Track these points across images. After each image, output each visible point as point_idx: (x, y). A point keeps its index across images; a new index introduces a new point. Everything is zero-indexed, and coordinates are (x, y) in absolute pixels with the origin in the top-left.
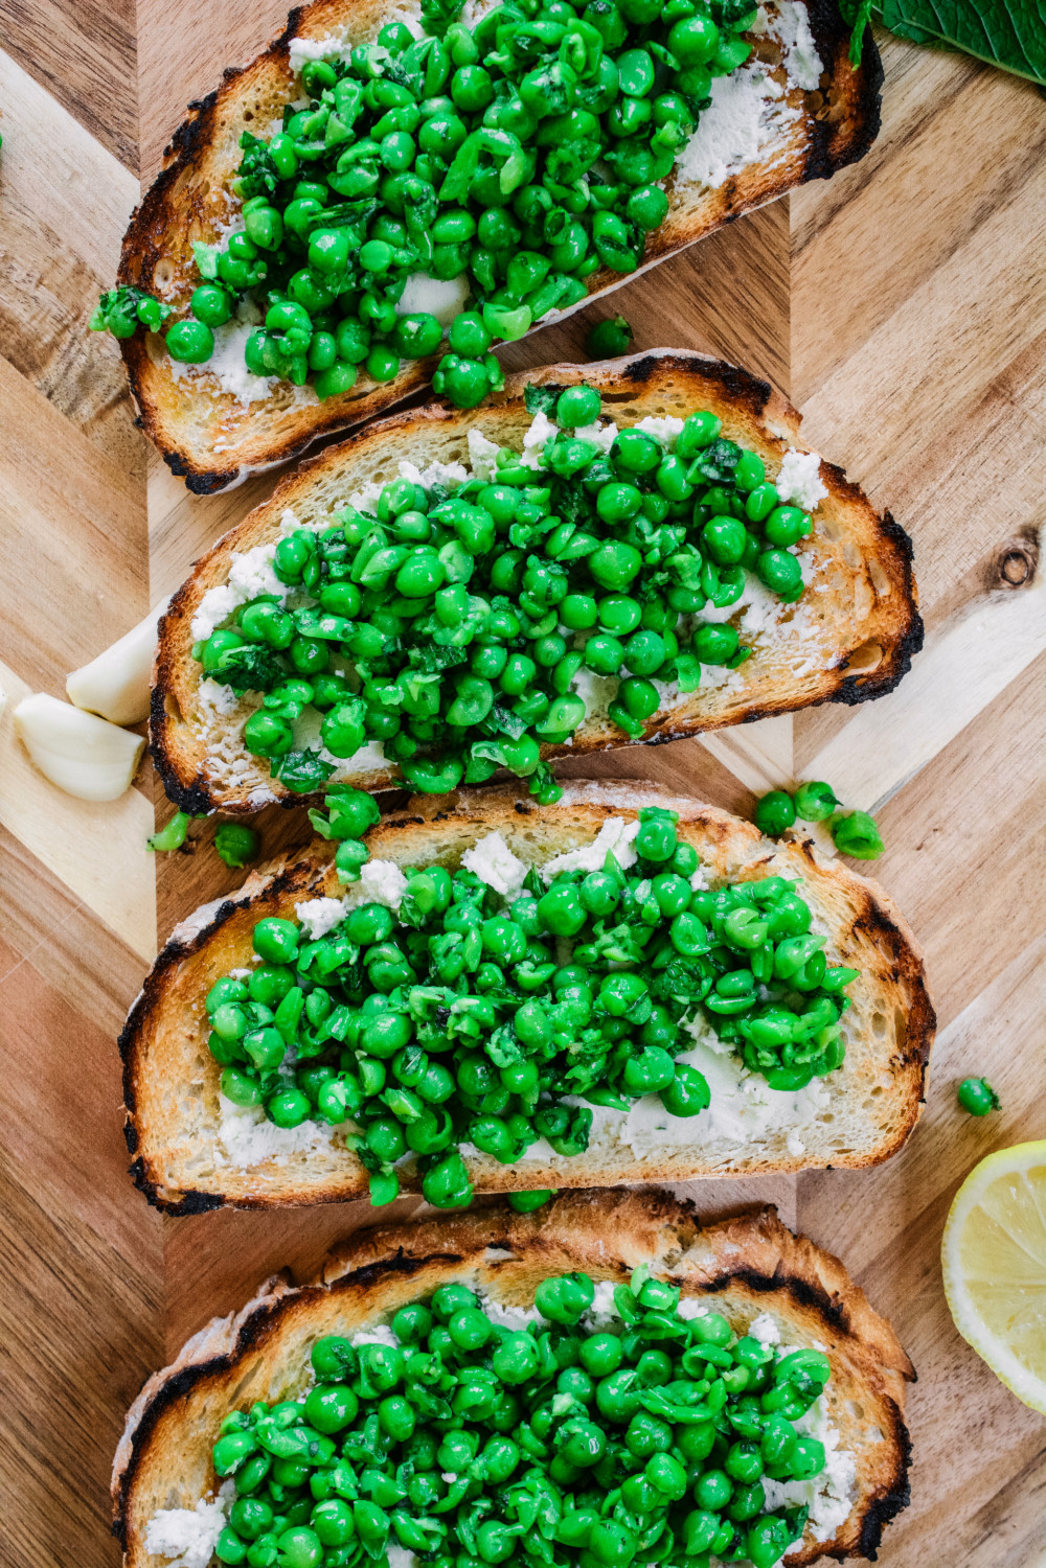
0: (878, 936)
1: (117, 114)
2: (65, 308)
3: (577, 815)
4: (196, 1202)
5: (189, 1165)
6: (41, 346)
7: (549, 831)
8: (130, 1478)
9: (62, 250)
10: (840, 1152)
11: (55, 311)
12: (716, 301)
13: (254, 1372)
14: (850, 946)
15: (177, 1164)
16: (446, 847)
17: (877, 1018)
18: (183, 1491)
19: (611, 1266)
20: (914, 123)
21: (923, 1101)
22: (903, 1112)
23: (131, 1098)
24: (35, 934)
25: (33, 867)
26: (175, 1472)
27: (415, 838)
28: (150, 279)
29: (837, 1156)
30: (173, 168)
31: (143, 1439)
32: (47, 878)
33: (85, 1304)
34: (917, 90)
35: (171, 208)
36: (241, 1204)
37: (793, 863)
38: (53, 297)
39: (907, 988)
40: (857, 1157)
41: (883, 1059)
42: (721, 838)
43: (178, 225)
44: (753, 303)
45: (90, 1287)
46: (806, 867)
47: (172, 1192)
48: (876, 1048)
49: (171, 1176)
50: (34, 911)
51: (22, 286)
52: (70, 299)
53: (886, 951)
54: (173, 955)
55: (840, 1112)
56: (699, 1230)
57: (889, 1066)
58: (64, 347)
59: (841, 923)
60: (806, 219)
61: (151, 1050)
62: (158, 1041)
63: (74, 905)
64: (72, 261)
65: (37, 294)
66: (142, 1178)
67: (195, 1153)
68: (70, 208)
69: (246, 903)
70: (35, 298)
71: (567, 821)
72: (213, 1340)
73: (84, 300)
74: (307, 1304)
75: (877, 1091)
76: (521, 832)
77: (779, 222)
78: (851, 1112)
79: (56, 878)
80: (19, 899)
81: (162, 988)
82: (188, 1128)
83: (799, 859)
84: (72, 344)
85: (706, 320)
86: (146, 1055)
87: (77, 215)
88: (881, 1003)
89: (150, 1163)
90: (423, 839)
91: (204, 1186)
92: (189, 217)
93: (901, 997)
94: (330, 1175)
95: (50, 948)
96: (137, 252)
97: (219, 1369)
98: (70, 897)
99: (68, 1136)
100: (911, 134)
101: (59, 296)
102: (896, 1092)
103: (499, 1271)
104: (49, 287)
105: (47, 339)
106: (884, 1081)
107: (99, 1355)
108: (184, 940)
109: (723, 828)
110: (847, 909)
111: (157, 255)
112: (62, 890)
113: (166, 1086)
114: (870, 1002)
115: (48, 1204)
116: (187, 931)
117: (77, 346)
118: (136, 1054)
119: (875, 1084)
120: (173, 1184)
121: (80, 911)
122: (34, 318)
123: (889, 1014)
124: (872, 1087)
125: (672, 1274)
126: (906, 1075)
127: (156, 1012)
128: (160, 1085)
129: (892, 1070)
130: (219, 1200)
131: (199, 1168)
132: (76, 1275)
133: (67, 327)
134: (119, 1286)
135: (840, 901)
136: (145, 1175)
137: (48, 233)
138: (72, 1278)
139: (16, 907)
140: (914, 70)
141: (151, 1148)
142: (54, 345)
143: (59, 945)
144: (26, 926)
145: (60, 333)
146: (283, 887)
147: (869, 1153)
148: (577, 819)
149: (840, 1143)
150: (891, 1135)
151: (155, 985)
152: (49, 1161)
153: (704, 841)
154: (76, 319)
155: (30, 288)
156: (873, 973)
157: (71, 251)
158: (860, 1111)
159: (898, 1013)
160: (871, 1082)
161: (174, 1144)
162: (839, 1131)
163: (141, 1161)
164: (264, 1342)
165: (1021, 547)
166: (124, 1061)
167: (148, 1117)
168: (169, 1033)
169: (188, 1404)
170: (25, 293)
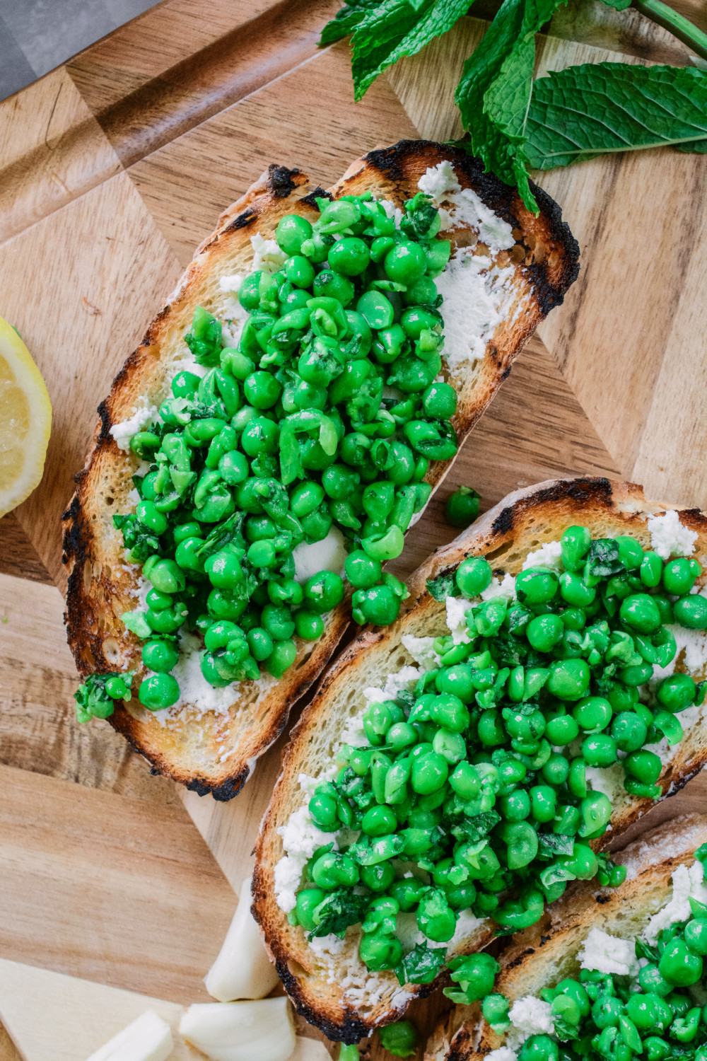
1: (13, 548)
2: (53, 710)
3: (646, 880)
6: (51, 747)
7: (633, 904)
9: (28, 669)
11: (47, 716)
12: (525, 434)
16: (561, 959)
20: (595, 224)
27: (535, 965)
28: (102, 661)
30: (76, 569)
34: (583, 198)
35: (90, 600)
38: (40, 707)
43: (102, 609)
44: (553, 419)
51: (13, 712)
52: (53, 701)
58: (68, 738)
60: (556, 336)
64: (39, 673)
65: (28, 711)
68: (18, 635)
70: (28, 715)
71: (641, 889)
73: (64, 696)
76: (612, 916)
77: (537, 350)
84: (72, 733)
85: (525, 451)
87: (24, 637)
90: (541, 963)
92: (107, 598)
96: (83, 645)
100: (597, 232)
101: (43, 703)
104: (33, 701)
105: (52, 740)
111: (99, 640)
117: (77, 732)
122: (34, 730)
133: (62, 723)
137: (12, 662)
140: (572, 187)
142: (60, 742)
145: (59, 731)
148: (648, 883)
154: (65, 713)
155: (20, 710)
157: (35, 666)
170: (18, 716)
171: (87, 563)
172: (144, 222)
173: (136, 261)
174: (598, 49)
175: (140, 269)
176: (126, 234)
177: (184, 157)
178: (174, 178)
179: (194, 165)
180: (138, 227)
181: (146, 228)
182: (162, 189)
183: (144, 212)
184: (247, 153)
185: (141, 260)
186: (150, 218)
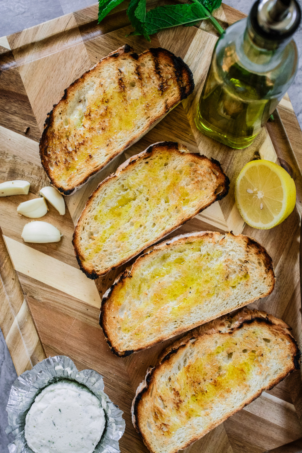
0: (253, 245)
2: (38, 177)
3: (180, 241)
4: (128, 353)
5: (124, 346)
6: (36, 187)
7: (175, 247)
8: (137, 423)
9: (34, 166)
10: (261, 294)
11: (36, 179)
12: (174, 129)
13: (153, 388)
14: (248, 249)
15: (121, 347)
16: (154, 258)
17: (259, 263)
18: (149, 421)
19: (217, 333)
20: (202, 78)
21: (275, 277)
22: (272, 281)
23: (106, 335)
24: (76, 312)
25: (71, 298)
26: (146, 417)
27: (147, 258)
28: (47, 152)
29: (261, 295)
30: (47, 128)
31: (136, 413)
32: (75, 299)
33: (114, 390)
34: (200, 71)
35: (48, 136)
36: (138, 350)
37: (229, 237)
38: (35, 176)
39: (263, 254)
40: (265, 294)
41: (264, 271)
42: (212, 236)
43: (50, 140)
44: (181, 126)
45: (114, 386)
46: (233, 237)
47: (122, 352)
48: (261, 270)
49: (120, 349)
50: (74, 307)
51: (28, 176)
52: (39, 175)
53: (256, 248)
54: (104, 301)
55: (258, 286)
56: (232, 318)
57: (265, 272)
58: (41, 185)
59: (244, 246)
60: (186, 105)
61: (107, 323)
62: (107, 320)
63: (82, 303)
64: (37, 167)
65: (32, 176)
66: (114, 352)
67: (124, 343)
68: (33, 156)
69: (116, 284)
70: (32, 178)
71: (178, 243)
72: (142, 386)
73: (42, 174)
74: (158, 369)
75: (265, 279)
76: (169, 249)
77: (181, 108)
78: (261, 285)
79: (76, 298)
80: (70, 306)
81: (105, 309)
82: (120, 337)
83: (231, 236)
84: (42, 184)
85: (174, 133)
86: (106, 325)
87: (35, 157)
88: (259, 259)
89: (115, 348)
90: (149, 258)
91: (128, 349)
93: (263, 257)
94: (155, 338)
95: (80, 314)
97: (145, 391)
98: (81, 301)
99: (98, 354)
100: (202, 80)
101: (36, 175)
102: (269, 277)
103: (194, 344)
104: (34, 174)
105: (37, 185)
106: (265, 276)
107: (121, 400)
108: (106, 297)
109: (212, 234)
110: (244, 242)
112: (79, 301)
113: (113, 330)
114: (257, 260)
115: (99, 370)
116: (106, 295)
117: (44, 184)
118: (104, 325)
119: (264, 277)
120: (121, 351)
121: (84, 304)
122: (32, 182)
123: (261, 261)
124: (263, 278)
125: (230, 328)
126: (270, 273)
127: (105, 314)
128: (111, 330)
129: (266, 273)
130: (133, 351)
131: (126, 346)
132: (110, 384)
133: (40, 181)
134: (120, 383)
135: (243, 241)
136: (115, 351)
137: (30, 163)
138: (109, 385)
139: (70, 308)
140: (198, 68)
141: (114, 344)
142: (39, 186)
143: (82, 313)
144: (73, 311)
145: (39, 183)
146: (123, 278)
147: (267, 292)
148: (180, 242)
149: (260, 292)
150: (271, 287)
151: (103, 310)
152: (96, 361)
153: (209, 238)
154: (42, 179)
155: (30, 176)
156: (255, 253)
157: (36, 165)
158: (262, 284)
159: (263, 261)
160: (263, 277)
161: (119, 342)
162: (260, 290)
163: (113, 348)
164: (152, 381)
165: (256, 157)
166: (102, 327)
167: (112, 338)
168: (109, 318)
169: (142, 401)
170: (29, 177)
171: (50, 127)
172: (86, 56)
173: (82, 66)
174: (211, 34)
175: (83, 68)
176: (81, 59)
177: (99, 42)
178: (96, 47)
179: (102, 44)
180: (84, 57)
181: (86, 58)
182: (92, 49)
183: (87, 54)
184: (116, 44)
185: (83, 66)
186: (88, 55)
